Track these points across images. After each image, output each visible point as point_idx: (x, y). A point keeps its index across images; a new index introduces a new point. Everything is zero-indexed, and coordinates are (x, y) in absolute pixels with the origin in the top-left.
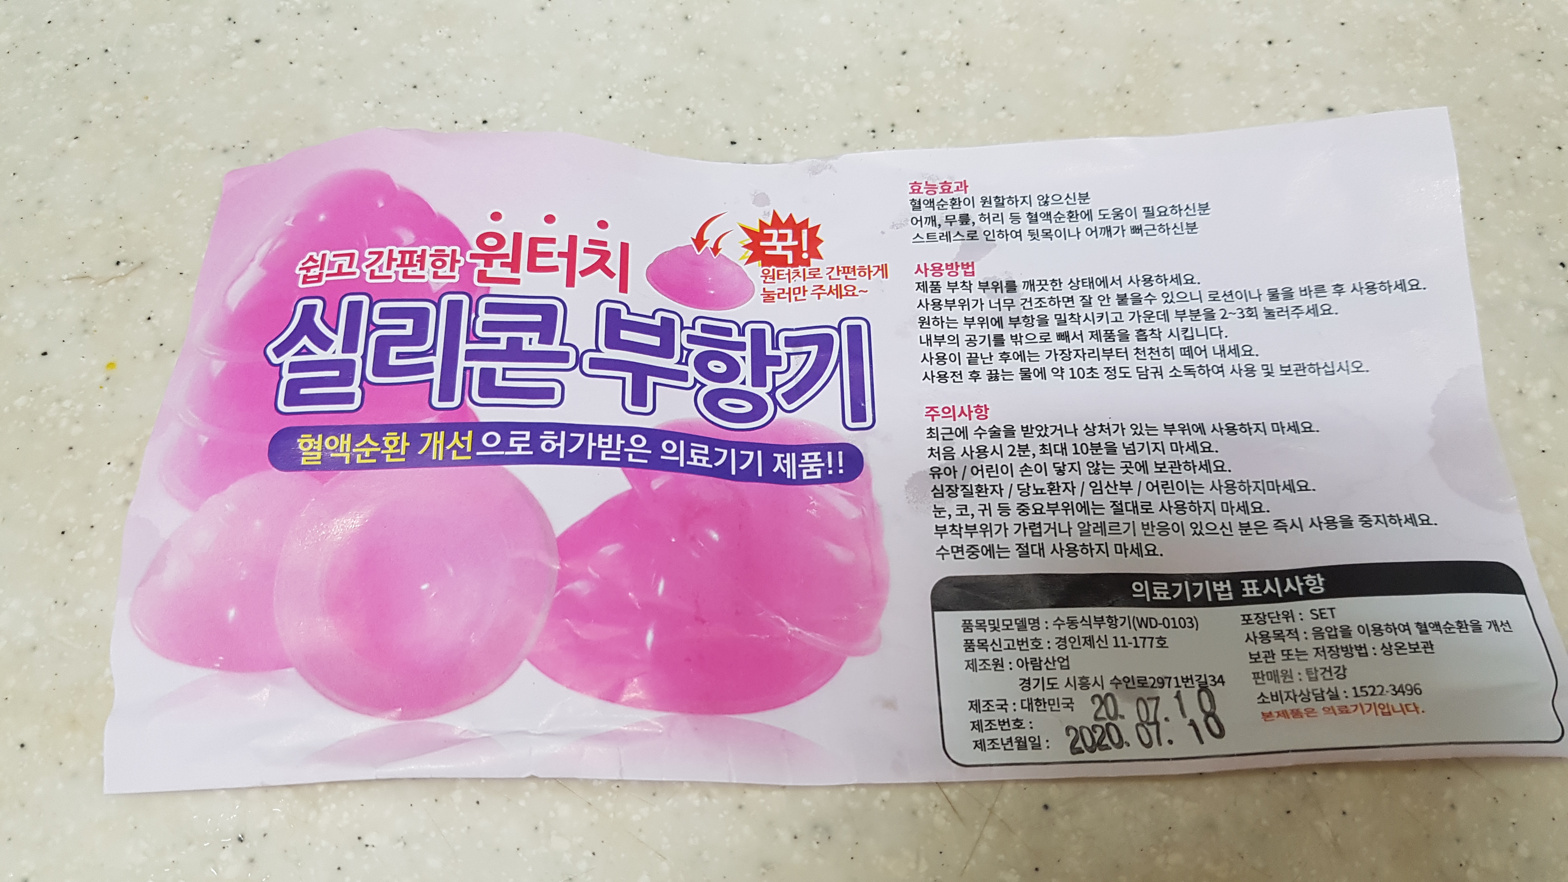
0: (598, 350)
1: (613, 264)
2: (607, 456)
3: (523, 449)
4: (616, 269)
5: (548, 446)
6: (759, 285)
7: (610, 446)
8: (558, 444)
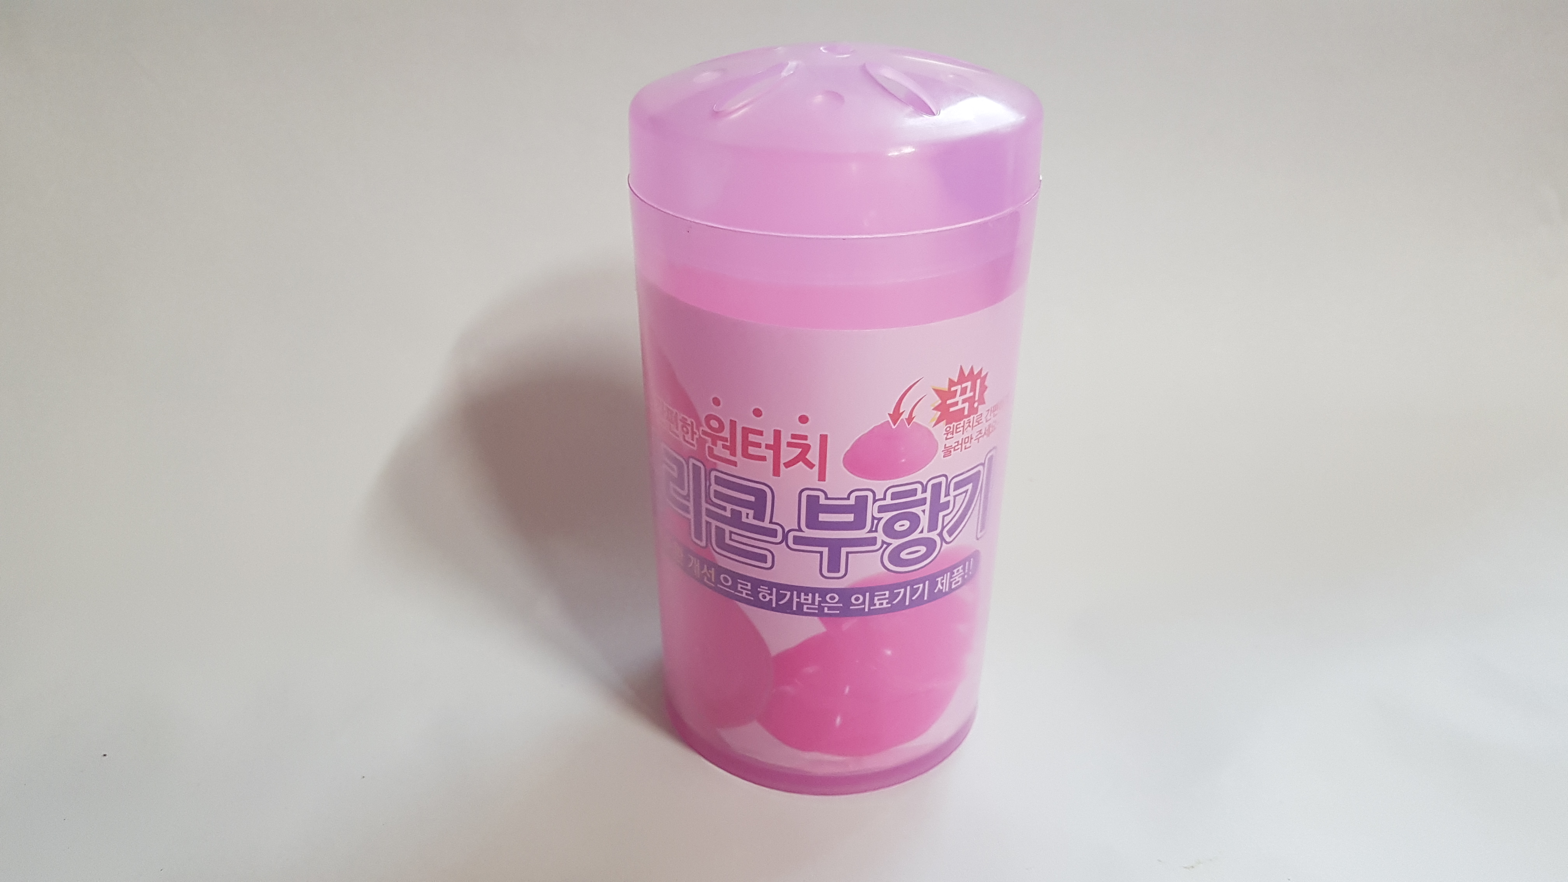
0: (800, 530)
1: (813, 456)
2: (808, 608)
3: (747, 594)
4: (815, 461)
5: (764, 597)
6: (942, 444)
7: (810, 601)
8: (771, 597)
